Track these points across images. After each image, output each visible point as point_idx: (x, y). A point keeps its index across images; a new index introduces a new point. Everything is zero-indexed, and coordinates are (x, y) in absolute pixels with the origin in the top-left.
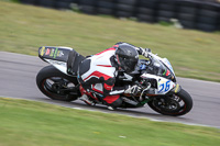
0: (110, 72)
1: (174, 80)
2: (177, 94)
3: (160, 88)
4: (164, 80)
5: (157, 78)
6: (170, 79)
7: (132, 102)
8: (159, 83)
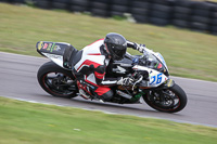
0: (100, 60)
1: (166, 74)
2: (170, 88)
3: (151, 80)
4: (155, 73)
5: (149, 70)
6: (162, 72)
7: (127, 96)
8: (151, 75)
